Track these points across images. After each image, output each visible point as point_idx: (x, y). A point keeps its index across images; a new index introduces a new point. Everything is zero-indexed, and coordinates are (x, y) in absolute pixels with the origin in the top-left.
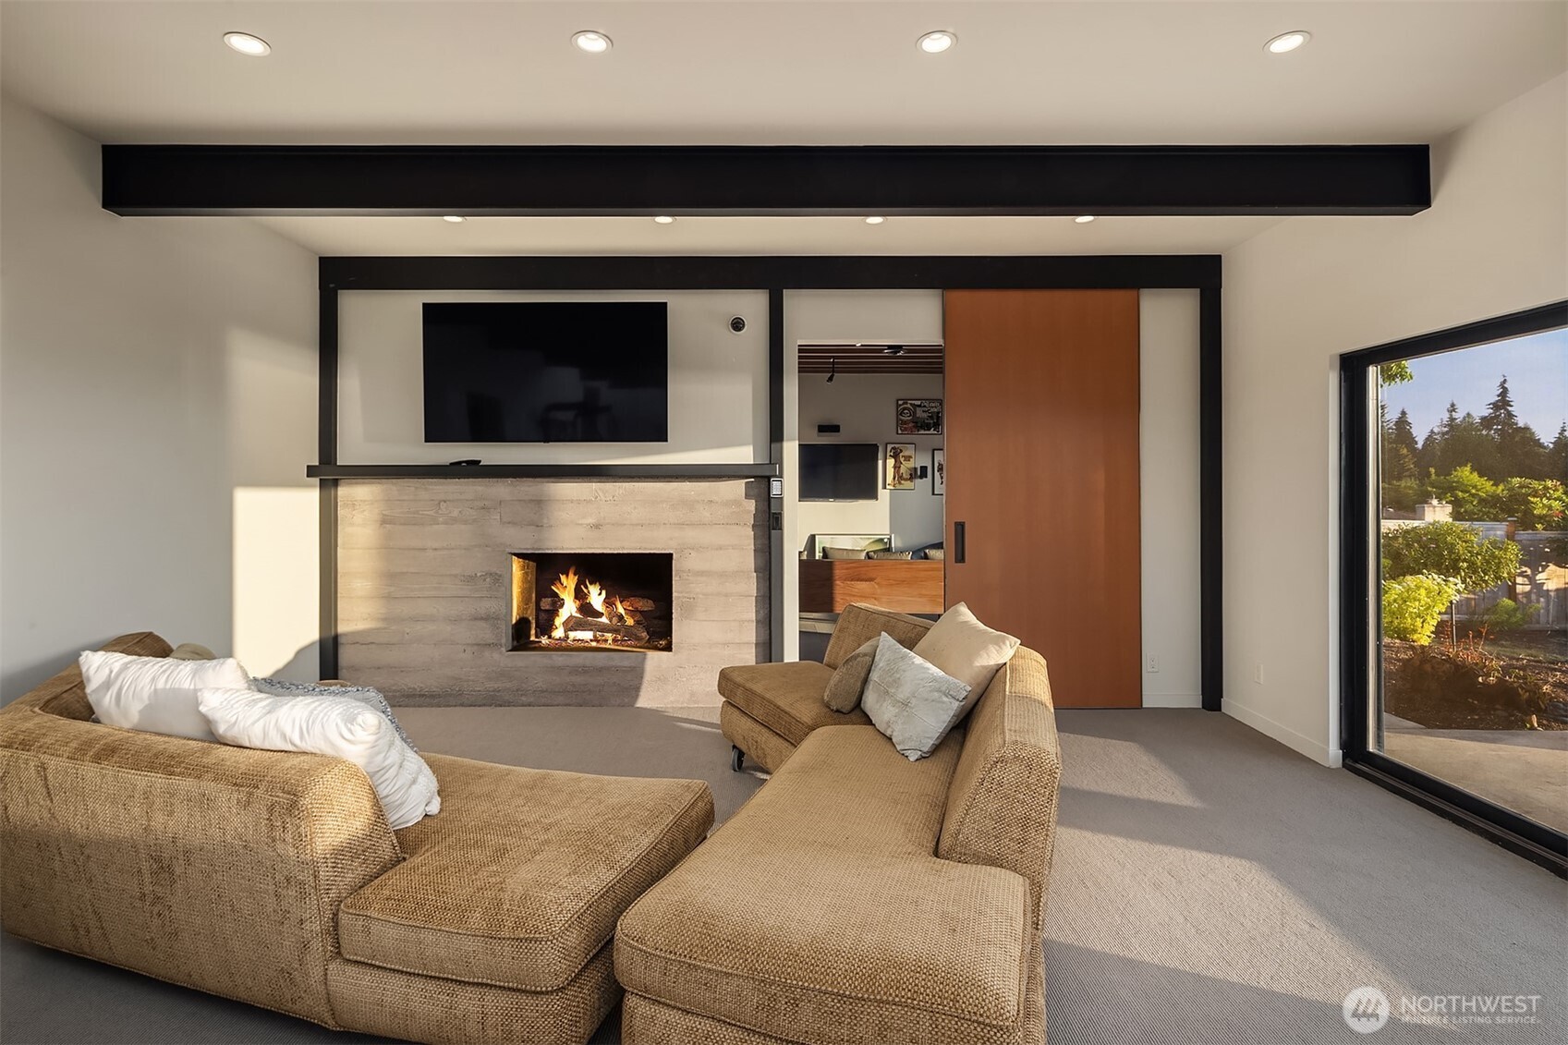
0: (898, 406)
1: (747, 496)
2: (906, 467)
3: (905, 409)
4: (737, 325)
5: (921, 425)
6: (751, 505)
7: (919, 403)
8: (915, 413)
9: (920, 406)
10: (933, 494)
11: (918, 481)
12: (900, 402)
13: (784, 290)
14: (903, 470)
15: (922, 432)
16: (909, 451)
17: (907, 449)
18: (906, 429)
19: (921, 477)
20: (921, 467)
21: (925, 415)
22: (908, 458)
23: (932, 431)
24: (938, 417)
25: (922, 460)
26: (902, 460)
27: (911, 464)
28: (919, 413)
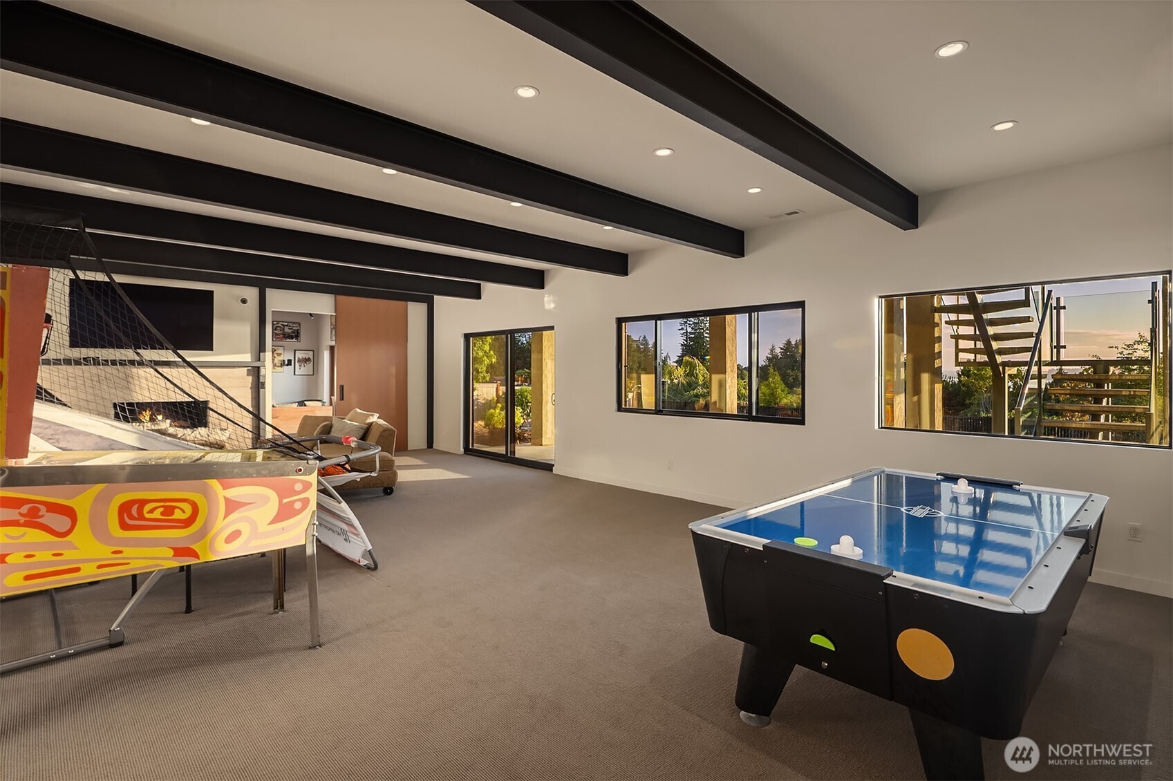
0: (273, 325)
1: (248, 375)
2: (278, 359)
3: (278, 327)
4: (244, 301)
5: (287, 336)
6: (250, 379)
7: (286, 324)
8: (284, 329)
9: (287, 326)
10: (295, 374)
11: (286, 367)
12: (275, 323)
13: (267, 289)
14: (276, 361)
15: (288, 340)
16: (280, 351)
17: (279, 349)
18: (278, 338)
19: (287, 365)
20: (288, 360)
21: (290, 331)
22: (279, 355)
23: (294, 340)
24: (298, 333)
25: (288, 356)
26: (276, 355)
27: (281, 358)
28: (287, 330)
